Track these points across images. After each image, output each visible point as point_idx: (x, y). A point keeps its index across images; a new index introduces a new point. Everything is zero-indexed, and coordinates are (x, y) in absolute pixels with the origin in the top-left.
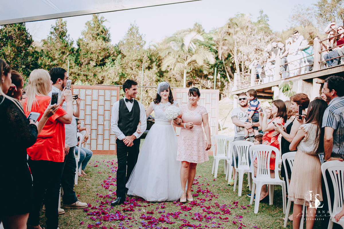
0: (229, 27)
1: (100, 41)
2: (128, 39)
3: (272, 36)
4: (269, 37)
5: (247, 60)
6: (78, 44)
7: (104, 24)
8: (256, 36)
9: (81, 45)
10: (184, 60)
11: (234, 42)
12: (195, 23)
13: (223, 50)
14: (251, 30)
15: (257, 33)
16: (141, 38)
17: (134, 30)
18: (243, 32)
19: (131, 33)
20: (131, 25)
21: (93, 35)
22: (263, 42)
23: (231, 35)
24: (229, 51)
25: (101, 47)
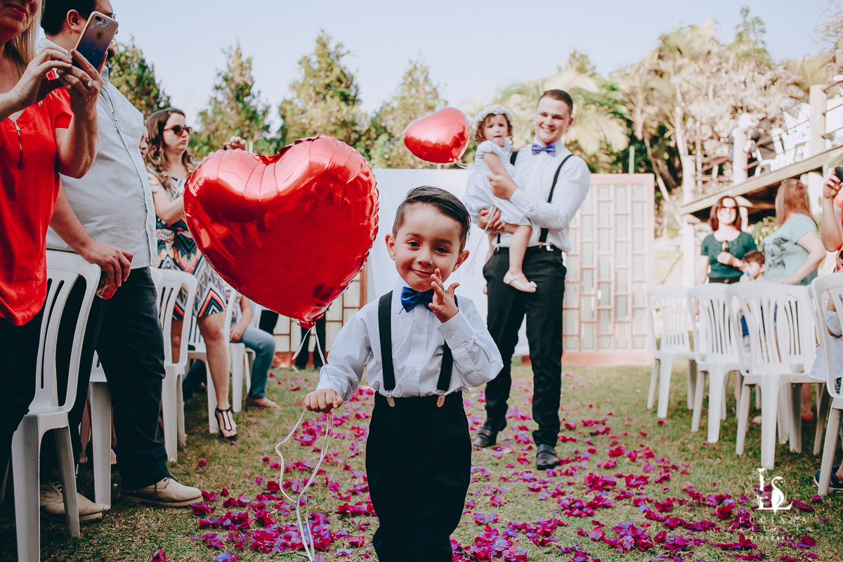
0: (660, 57)
1: (334, 104)
2: (404, 98)
3: (777, 73)
4: (769, 75)
5: (712, 138)
6: (282, 113)
7: (344, 62)
8: (732, 74)
9: (289, 114)
11: (674, 96)
12: (572, 52)
13: (644, 116)
14: (718, 60)
15: (736, 68)
16: (435, 93)
17: (419, 76)
18: (699, 67)
19: (411, 83)
20: (411, 62)
21: (318, 89)
22: (753, 89)
23: (665, 76)
24: (661, 119)
25: (336, 118)
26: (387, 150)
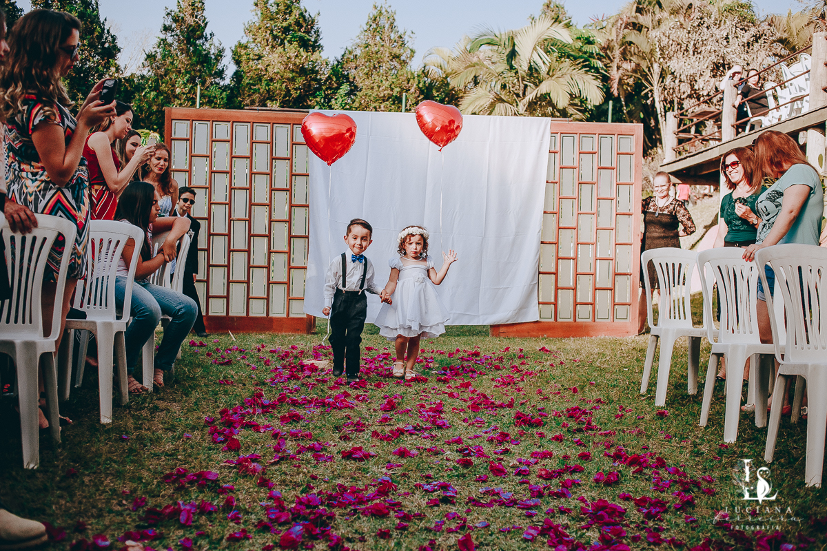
0: (638, 10)
1: (293, 49)
2: (367, 45)
3: (760, 29)
4: (753, 31)
5: (691, 96)
6: (236, 57)
8: (714, 29)
9: (243, 59)
10: (518, 95)
11: (652, 52)
13: (621, 72)
14: (700, 15)
16: (401, 40)
17: (384, 22)
18: (679, 21)
19: (376, 29)
20: (375, 7)
21: (275, 33)
22: (734, 45)
23: (644, 30)
24: (638, 75)
25: (295, 64)
26: (349, 101)
